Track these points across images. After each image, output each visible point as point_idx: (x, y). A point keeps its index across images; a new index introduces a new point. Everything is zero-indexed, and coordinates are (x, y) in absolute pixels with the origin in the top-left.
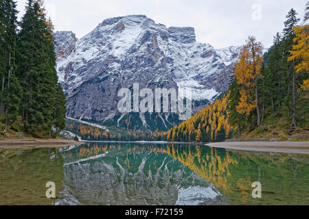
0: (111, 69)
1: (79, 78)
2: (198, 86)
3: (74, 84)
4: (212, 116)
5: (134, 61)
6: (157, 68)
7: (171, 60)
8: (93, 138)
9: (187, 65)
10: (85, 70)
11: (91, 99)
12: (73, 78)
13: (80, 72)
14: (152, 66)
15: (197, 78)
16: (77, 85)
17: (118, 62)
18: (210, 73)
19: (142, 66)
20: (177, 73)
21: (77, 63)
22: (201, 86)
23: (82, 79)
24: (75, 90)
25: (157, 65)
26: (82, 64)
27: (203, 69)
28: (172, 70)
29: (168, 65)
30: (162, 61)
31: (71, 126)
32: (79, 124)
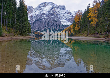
0: (43, 17)
1: (34, 19)
2: (66, 21)
3: (33, 21)
4: (69, 29)
5: (49, 15)
6: (55, 17)
7: (59, 14)
8: (38, 35)
9: (63, 16)
10: (36, 17)
11: (38, 25)
12: (33, 19)
13: (35, 17)
14: (54, 16)
15: (66, 19)
16: (34, 21)
17: (45, 15)
18: (69, 18)
19: (51, 16)
20: (61, 18)
21: (34, 15)
22: (67, 21)
23: (35, 19)
24: (33, 22)
25: (55, 16)
26: (35, 15)
27: (67, 17)
28: (59, 17)
29: (58, 16)
30: (57, 15)
31: (33, 32)
32: (35, 31)
